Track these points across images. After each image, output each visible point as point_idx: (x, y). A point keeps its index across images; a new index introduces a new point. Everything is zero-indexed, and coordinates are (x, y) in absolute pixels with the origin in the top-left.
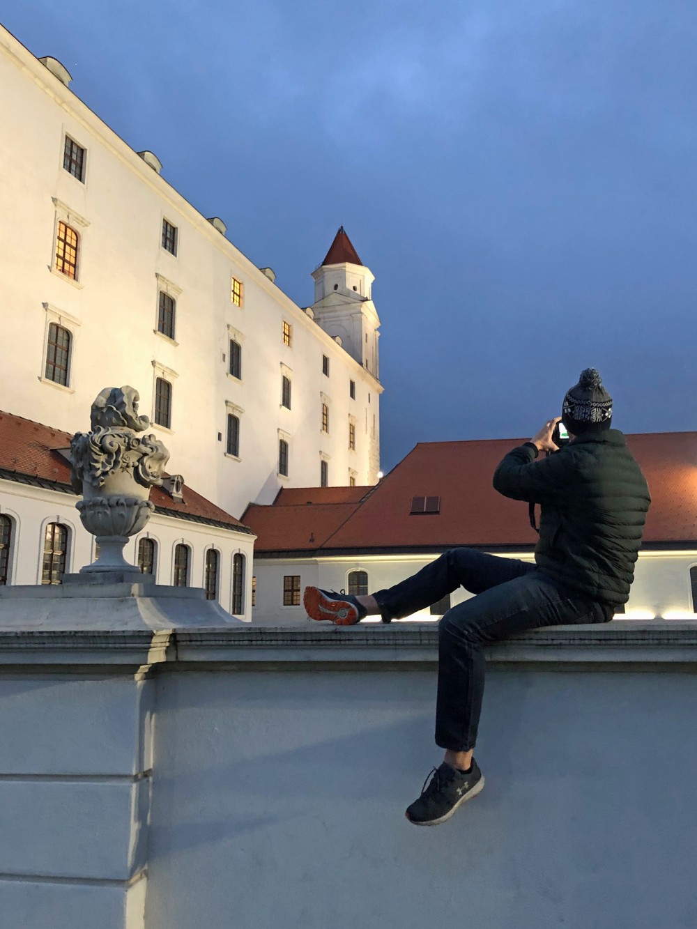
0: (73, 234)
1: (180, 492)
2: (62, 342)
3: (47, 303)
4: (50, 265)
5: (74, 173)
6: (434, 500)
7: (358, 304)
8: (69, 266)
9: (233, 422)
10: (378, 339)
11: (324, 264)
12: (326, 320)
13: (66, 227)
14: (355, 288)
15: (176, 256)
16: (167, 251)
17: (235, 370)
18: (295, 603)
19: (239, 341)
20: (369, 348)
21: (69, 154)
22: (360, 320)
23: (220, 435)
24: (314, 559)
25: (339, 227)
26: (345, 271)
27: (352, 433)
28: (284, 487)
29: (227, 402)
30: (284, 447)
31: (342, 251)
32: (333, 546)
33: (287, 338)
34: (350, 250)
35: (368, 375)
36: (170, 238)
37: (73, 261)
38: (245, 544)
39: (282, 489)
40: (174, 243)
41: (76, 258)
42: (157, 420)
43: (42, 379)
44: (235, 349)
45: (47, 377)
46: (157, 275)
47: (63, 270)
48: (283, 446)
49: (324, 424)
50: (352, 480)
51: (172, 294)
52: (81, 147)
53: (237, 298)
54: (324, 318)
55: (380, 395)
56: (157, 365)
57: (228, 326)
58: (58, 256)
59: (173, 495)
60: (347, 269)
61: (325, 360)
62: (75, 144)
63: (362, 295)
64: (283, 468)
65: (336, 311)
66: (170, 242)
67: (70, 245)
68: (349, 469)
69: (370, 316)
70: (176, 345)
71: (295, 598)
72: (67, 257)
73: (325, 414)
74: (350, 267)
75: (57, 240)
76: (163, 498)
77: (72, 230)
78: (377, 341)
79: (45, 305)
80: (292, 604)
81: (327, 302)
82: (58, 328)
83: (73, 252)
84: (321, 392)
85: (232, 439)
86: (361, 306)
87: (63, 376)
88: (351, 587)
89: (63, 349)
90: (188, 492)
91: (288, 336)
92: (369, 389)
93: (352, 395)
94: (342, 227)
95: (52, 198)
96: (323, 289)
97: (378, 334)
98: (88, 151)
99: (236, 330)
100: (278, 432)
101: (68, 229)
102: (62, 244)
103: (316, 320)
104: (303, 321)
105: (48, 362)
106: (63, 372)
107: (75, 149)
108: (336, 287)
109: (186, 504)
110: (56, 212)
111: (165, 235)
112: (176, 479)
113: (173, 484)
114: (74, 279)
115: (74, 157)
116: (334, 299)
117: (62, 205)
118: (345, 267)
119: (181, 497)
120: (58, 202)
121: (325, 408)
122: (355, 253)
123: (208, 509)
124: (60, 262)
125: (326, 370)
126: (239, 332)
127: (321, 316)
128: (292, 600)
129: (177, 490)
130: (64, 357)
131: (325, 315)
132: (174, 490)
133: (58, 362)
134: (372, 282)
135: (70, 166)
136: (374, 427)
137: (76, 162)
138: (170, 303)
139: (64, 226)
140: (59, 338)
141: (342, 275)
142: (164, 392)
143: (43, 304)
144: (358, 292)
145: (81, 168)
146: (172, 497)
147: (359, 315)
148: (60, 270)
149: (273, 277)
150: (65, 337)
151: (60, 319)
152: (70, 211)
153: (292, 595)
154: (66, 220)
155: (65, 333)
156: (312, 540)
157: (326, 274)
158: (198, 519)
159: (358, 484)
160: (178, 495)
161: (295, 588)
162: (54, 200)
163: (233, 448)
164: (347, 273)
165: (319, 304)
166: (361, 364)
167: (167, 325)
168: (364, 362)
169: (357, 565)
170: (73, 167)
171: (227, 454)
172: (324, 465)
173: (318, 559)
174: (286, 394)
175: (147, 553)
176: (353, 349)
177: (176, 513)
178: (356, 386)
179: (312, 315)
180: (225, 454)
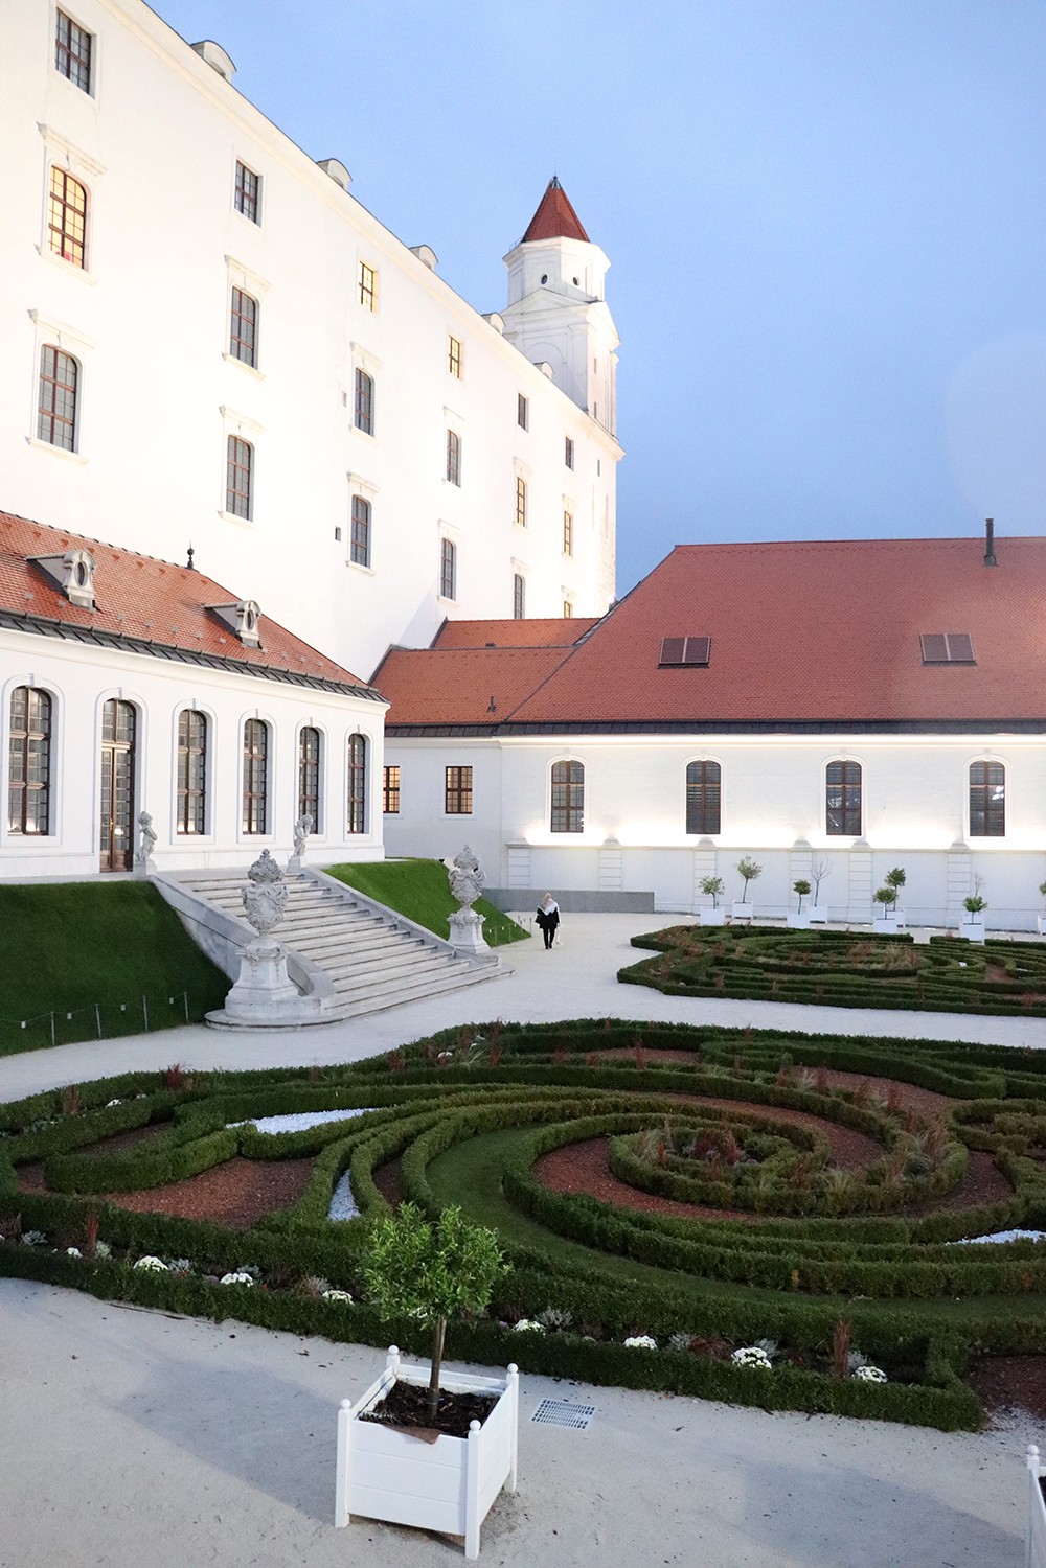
0: (79, 188)
1: (255, 629)
2: (64, 377)
3: (35, 310)
4: (39, 245)
5: (76, 80)
6: (698, 644)
7: (580, 308)
8: (72, 244)
9: (361, 508)
10: (615, 367)
11: (524, 240)
12: (526, 335)
13: (65, 176)
14: (576, 281)
15: (260, 226)
16: (244, 217)
17: (364, 419)
18: (464, 809)
19: (370, 371)
20: (599, 387)
21: (66, 44)
22: (585, 335)
23: (337, 530)
24: (494, 739)
25: (552, 177)
26: (559, 251)
27: (568, 528)
28: (449, 619)
29: (349, 474)
31: (554, 217)
32: (527, 719)
33: (455, 364)
34: (567, 216)
35: (598, 430)
36: (249, 194)
37: (79, 237)
38: (371, 717)
39: (446, 622)
40: (256, 204)
41: (84, 231)
42: (231, 507)
43: (32, 441)
44: (365, 386)
45: (40, 436)
46: (226, 258)
47: (62, 253)
48: (448, 549)
49: (519, 511)
50: (568, 606)
51: (253, 290)
52: (88, 31)
53: (367, 295)
54: (523, 332)
55: (617, 463)
56: (227, 412)
57: (352, 344)
58: (52, 227)
59: (241, 634)
60: (563, 249)
61: (522, 403)
62: (75, 24)
63: (589, 293)
64: (448, 587)
65: (545, 320)
66: (250, 200)
67: (73, 209)
68: (563, 587)
69: (601, 334)
70: (262, 377)
71: (463, 802)
72: (69, 230)
73: (521, 495)
74: (567, 244)
75: (51, 199)
76: (223, 640)
77: (76, 182)
78: (614, 371)
79: (31, 313)
80: (460, 812)
81: (529, 305)
82: (56, 352)
83: (80, 220)
84: (514, 458)
85: (359, 536)
86: (586, 311)
87: (68, 434)
88: (556, 786)
89: (66, 389)
90: (269, 627)
91: (455, 361)
92: (599, 452)
93: (569, 462)
94: (555, 178)
95: (38, 124)
96: (523, 283)
97: (616, 359)
98: (99, 36)
99: (366, 351)
100: (439, 524)
101: (68, 179)
102: (58, 207)
103: (509, 335)
104: (484, 340)
105: (42, 411)
106: (67, 427)
107: (75, 35)
108: (544, 279)
109: (265, 650)
110: (45, 148)
111: (240, 189)
112: (246, 608)
113: (242, 616)
114: (83, 267)
115: (75, 49)
116: (540, 299)
117: (55, 137)
118: (559, 244)
119: (257, 638)
120: (48, 131)
121: (521, 484)
122: (577, 220)
123: (303, 659)
124: (57, 238)
125: (522, 420)
126: (370, 354)
127: (518, 328)
128: (460, 805)
129: (249, 625)
130: (69, 401)
131: (526, 327)
132: (244, 627)
133: (59, 412)
134: (606, 270)
135: (69, 65)
136: (606, 518)
137: (78, 59)
138: (251, 306)
139: (62, 175)
140: (59, 370)
141: (555, 259)
142: (241, 459)
143: (30, 311)
144: (581, 287)
145: (88, 69)
146: (240, 639)
147: (582, 326)
148: (58, 253)
149: (433, 262)
150: (71, 368)
151: (58, 336)
152: (71, 149)
153: (460, 798)
154: (63, 165)
155: (70, 360)
156: (492, 708)
157: (527, 257)
158: (285, 676)
159: (577, 614)
160: (250, 634)
161: (464, 786)
162: (41, 127)
163: (361, 552)
164: (562, 255)
165: (516, 309)
166: (585, 410)
167: (245, 343)
168: (591, 408)
169: (567, 751)
170: (74, 67)
171: (352, 564)
172: (519, 581)
173: (502, 740)
174: (454, 461)
175: (195, 733)
176: (573, 387)
177: (243, 667)
178: (576, 448)
179: (501, 326)
180: (347, 562)
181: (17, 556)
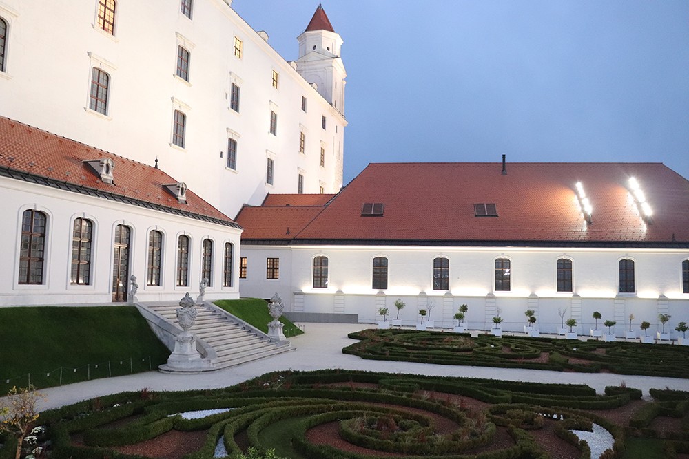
1: (184, 196)
2: (103, 82)
3: (90, 52)
4: (93, 24)
6: (379, 206)
7: (330, 60)
8: (108, 24)
9: (232, 144)
10: (344, 86)
11: (306, 30)
12: (307, 71)
14: (328, 49)
15: (192, 20)
16: (185, 16)
17: (235, 105)
18: (275, 277)
19: (238, 84)
20: (338, 93)
22: (332, 72)
23: (222, 153)
24: (289, 246)
25: (319, 4)
26: (321, 35)
27: (323, 155)
28: (270, 193)
29: (227, 129)
30: (270, 163)
31: (319, 21)
32: (303, 237)
33: (275, 83)
34: (325, 20)
35: (336, 113)
36: (187, 6)
37: (111, 21)
38: (235, 235)
39: (268, 194)
40: (190, 10)
41: (114, 19)
42: (175, 141)
43: (87, 109)
44: (235, 91)
45: (91, 108)
46: (176, 33)
47: (104, 28)
49: (301, 147)
50: (322, 188)
51: (188, 48)
53: (237, 52)
54: (305, 70)
55: (345, 127)
56: (175, 100)
57: (230, 73)
58: (99, 16)
60: (323, 35)
61: (304, 100)
63: (334, 54)
64: (270, 179)
65: (314, 65)
66: (188, 9)
67: (109, 9)
68: (320, 180)
69: (339, 71)
70: (191, 86)
71: (275, 274)
72: (107, 18)
73: (302, 140)
74: (324, 33)
75: (99, 4)
76: (170, 200)
78: (344, 88)
80: (273, 278)
81: (308, 58)
82: (99, 71)
83: (112, 14)
84: (300, 124)
85: (231, 156)
86: (332, 62)
87: (103, 107)
88: (316, 267)
89: (103, 87)
90: (191, 195)
91: (276, 81)
92: (337, 122)
93: (324, 127)
96: (305, 49)
97: (345, 82)
99: (236, 76)
100: (266, 152)
102: (103, 8)
103: (299, 71)
104: (289, 73)
105: (92, 97)
106: (103, 104)
108: (315, 47)
109: (188, 205)
111: (184, 4)
112: (181, 186)
113: (179, 189)
114: (112, 34)
116: (313, 56)
118: (322, 33)
119: (185, 199)
121: (303, 135)
122: (329, 24)
123: (205, 209)
124: (102, 21)
125: (304, 108)
126: (238, 77)
127: (303, 68)
128: (273, 275)
129: (182, 194)
130: (104, 93)
131: (306, 67)
132: (180, 194)
133: (99, 97)
134: (341, 44)
136: (339, 151)
138: (187, 54)
140: (100, 79)
141: (320, 39)
142: (180, 121)
143: (88, 53)
144: (331, 51)
146: (178, 199)
147: (330, 68)
148: (102, 28)
149: (267, 38)
150: (105, 78)
151: (101, 64)
153: (273, 272)
155: (105, 75)
156: (288, 233)
157: (307, 38)
158: (197, 216)
159: (326, 192)
160: (182, 198)
161: (275, 267)
163: (232, 163)
164: (323, 37)
165: (302, 60)
166: (331, 104)
167: (183, 69)
168: (333, 103)
169: (321, 252)
171: (228, 168)
172: (301, 177)
173: (292, 247)
174: (273, 124)
175: (156, 241)
176: (326, 93)
177: (179, 212)
178: (327, 120)
179: (295, 67)
180: (226, 167)
181: (79, 160)
